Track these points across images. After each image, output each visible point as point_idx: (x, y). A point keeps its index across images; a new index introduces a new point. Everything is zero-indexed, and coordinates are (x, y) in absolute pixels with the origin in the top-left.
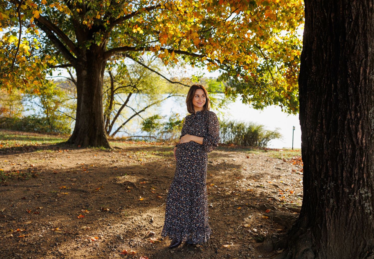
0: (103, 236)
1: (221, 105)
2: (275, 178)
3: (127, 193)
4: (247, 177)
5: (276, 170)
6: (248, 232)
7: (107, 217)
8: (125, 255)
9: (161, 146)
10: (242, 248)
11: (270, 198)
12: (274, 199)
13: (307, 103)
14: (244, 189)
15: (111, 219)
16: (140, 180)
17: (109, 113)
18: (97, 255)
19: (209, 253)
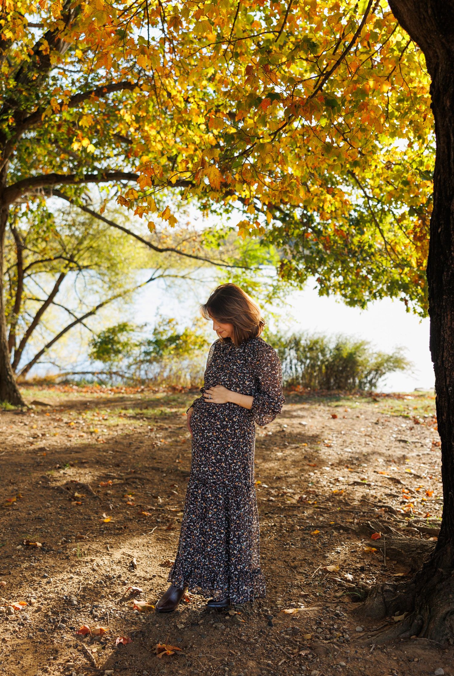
0: (35, 598)
1: (271, 298)
2: (395, 462)
3: (74, 507)
4: (333, 461)
5: (397, 443)
6: (335, 581)
7: (38, 560)
8: (86, 636)
9: (139, 396)
10: (323, 613)
11: (381, 507)
12: (390, 511)
13: (444, 319)
14: (326, 489)
15: (47, 564)
16: (100, 478)
17: (13, 322)
18: (29, 638)
19: (255, 627)
